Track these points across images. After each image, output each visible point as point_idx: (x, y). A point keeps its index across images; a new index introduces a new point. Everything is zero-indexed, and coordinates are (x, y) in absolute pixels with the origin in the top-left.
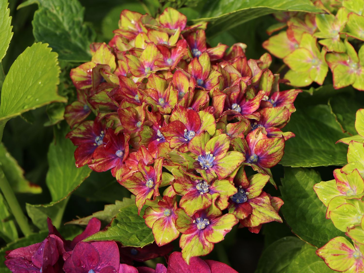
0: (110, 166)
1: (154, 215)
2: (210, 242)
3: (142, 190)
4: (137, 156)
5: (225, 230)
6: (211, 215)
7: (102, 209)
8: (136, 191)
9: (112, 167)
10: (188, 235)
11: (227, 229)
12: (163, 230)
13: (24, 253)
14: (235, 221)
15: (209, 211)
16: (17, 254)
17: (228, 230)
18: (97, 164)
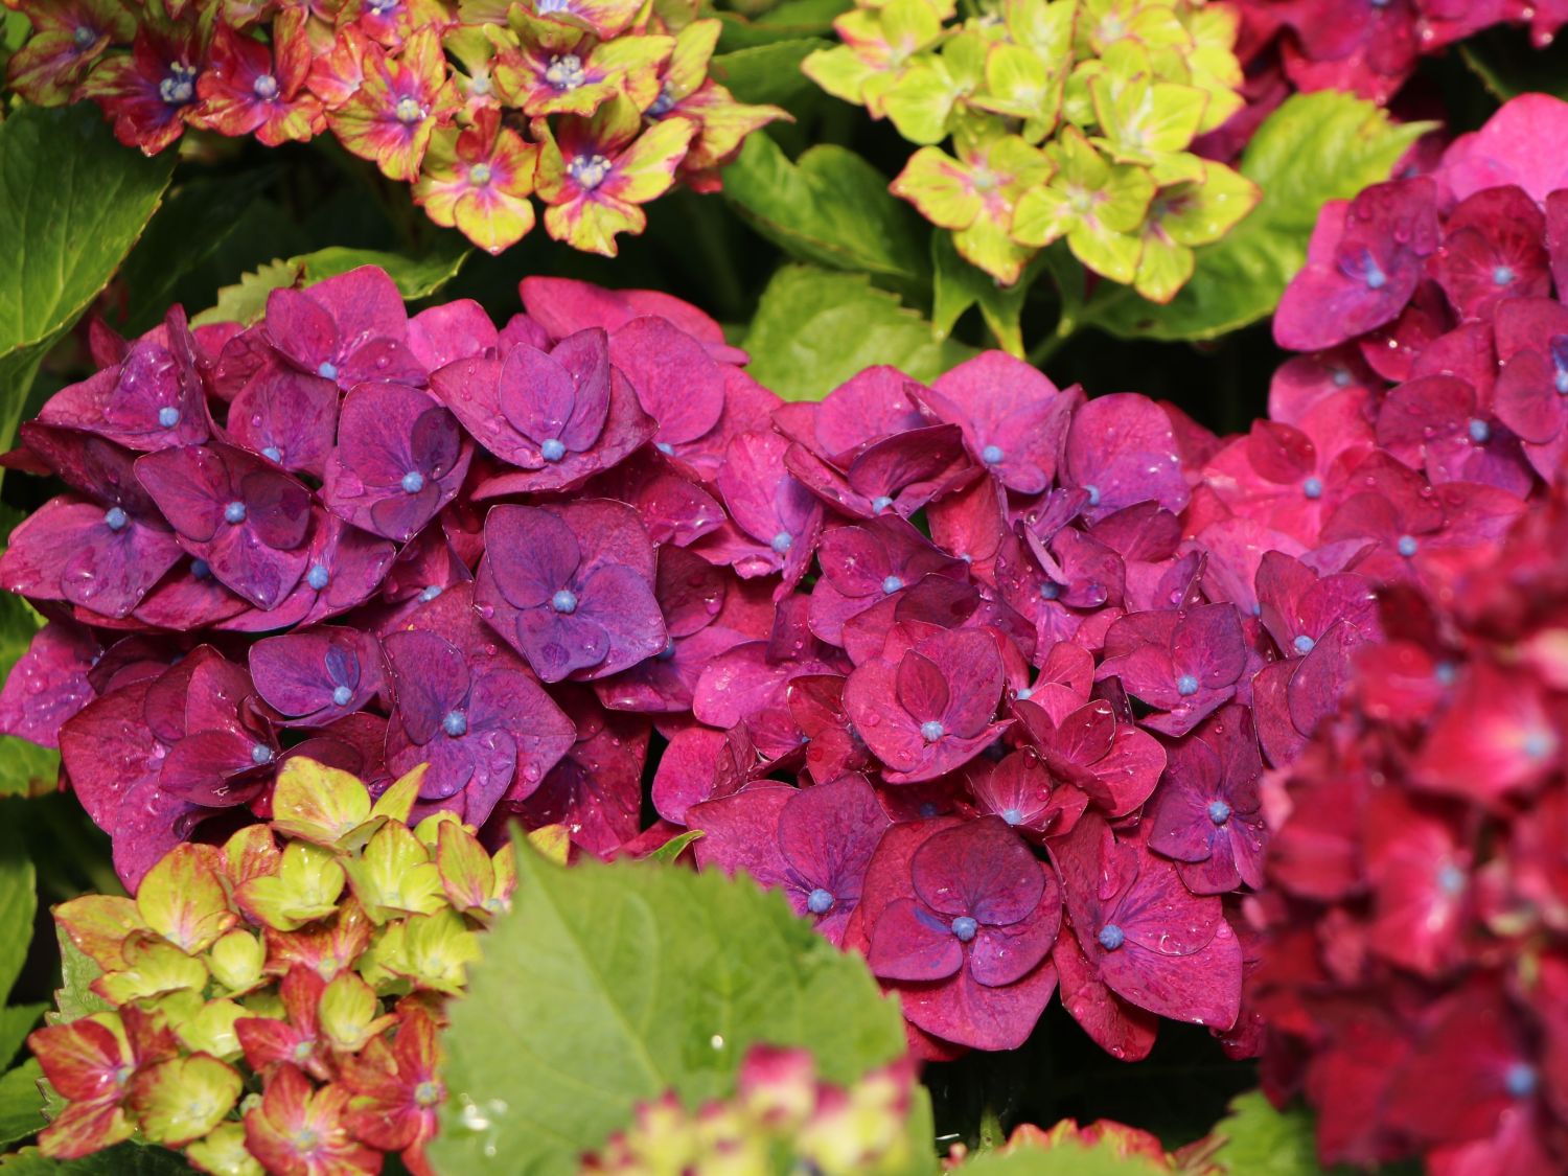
0: (252, 120)
1: (442, 192)
2: (633, 205)
3: (387, 136)
4: (336, 62)
5: (669, 160)
6: (614, 139)
7: (212, 302)
8: (370, 145)
9: (257, 123)
10: (566, 207)
11: (672, 154)
12: (486, 216)
13: (79, 406)
14: (689, 127)
15: (603, 128)
16: (62, 409)
17: (677, 157)
18: (221, 115)
